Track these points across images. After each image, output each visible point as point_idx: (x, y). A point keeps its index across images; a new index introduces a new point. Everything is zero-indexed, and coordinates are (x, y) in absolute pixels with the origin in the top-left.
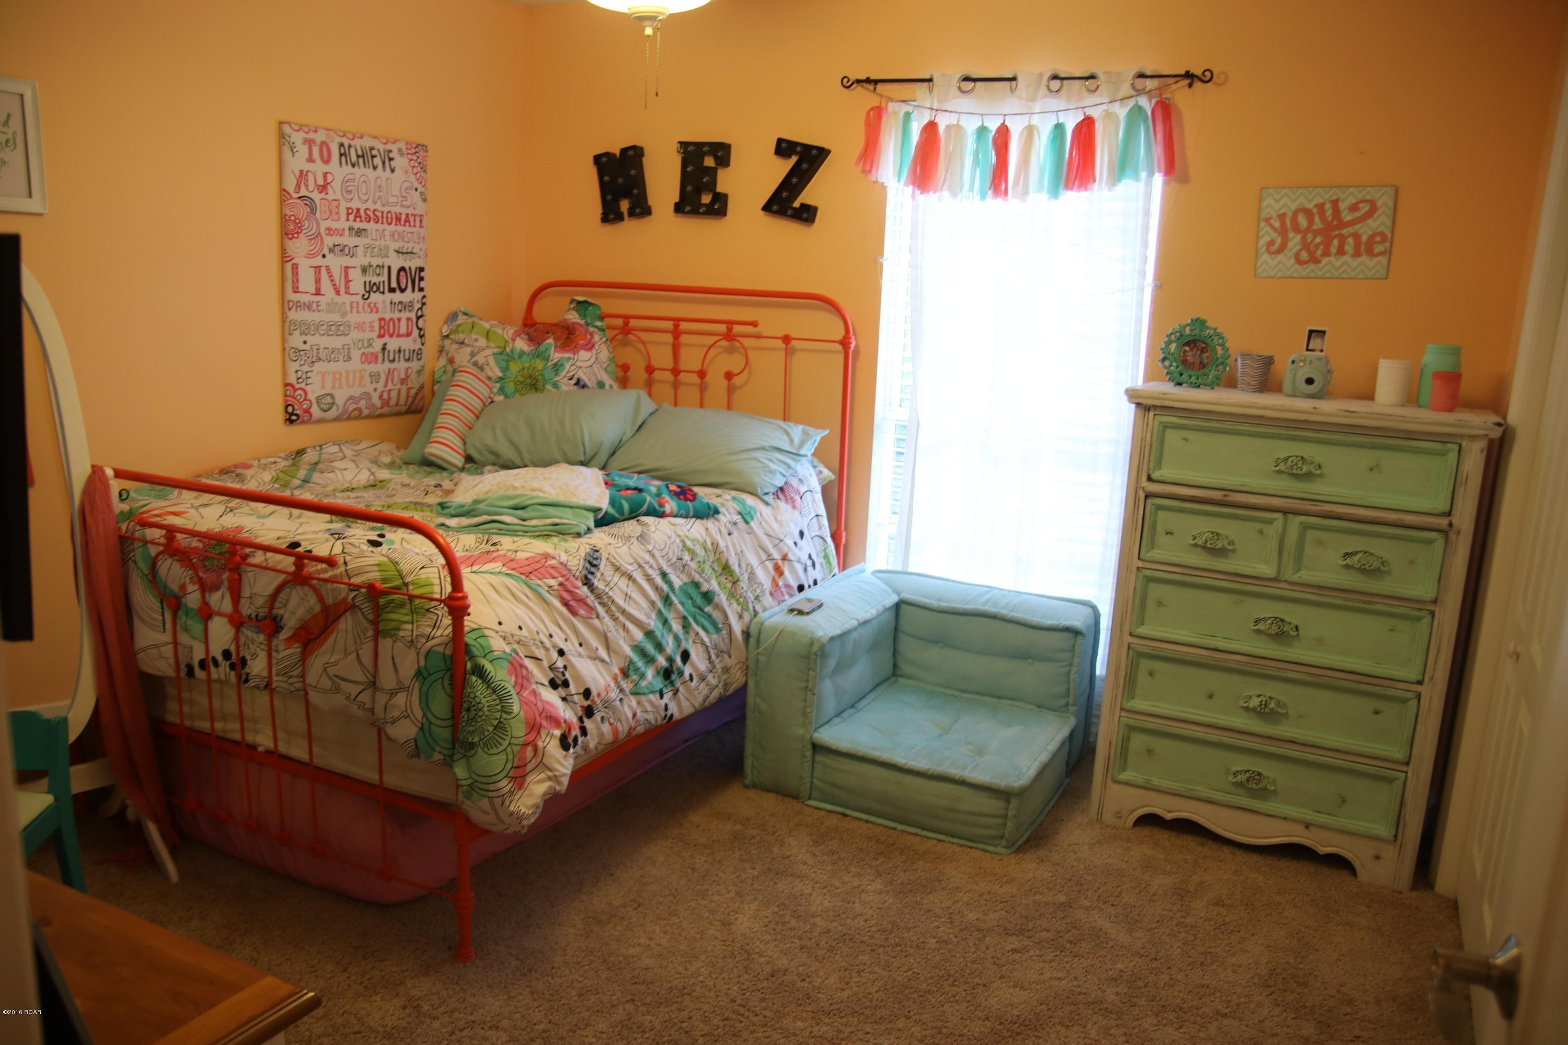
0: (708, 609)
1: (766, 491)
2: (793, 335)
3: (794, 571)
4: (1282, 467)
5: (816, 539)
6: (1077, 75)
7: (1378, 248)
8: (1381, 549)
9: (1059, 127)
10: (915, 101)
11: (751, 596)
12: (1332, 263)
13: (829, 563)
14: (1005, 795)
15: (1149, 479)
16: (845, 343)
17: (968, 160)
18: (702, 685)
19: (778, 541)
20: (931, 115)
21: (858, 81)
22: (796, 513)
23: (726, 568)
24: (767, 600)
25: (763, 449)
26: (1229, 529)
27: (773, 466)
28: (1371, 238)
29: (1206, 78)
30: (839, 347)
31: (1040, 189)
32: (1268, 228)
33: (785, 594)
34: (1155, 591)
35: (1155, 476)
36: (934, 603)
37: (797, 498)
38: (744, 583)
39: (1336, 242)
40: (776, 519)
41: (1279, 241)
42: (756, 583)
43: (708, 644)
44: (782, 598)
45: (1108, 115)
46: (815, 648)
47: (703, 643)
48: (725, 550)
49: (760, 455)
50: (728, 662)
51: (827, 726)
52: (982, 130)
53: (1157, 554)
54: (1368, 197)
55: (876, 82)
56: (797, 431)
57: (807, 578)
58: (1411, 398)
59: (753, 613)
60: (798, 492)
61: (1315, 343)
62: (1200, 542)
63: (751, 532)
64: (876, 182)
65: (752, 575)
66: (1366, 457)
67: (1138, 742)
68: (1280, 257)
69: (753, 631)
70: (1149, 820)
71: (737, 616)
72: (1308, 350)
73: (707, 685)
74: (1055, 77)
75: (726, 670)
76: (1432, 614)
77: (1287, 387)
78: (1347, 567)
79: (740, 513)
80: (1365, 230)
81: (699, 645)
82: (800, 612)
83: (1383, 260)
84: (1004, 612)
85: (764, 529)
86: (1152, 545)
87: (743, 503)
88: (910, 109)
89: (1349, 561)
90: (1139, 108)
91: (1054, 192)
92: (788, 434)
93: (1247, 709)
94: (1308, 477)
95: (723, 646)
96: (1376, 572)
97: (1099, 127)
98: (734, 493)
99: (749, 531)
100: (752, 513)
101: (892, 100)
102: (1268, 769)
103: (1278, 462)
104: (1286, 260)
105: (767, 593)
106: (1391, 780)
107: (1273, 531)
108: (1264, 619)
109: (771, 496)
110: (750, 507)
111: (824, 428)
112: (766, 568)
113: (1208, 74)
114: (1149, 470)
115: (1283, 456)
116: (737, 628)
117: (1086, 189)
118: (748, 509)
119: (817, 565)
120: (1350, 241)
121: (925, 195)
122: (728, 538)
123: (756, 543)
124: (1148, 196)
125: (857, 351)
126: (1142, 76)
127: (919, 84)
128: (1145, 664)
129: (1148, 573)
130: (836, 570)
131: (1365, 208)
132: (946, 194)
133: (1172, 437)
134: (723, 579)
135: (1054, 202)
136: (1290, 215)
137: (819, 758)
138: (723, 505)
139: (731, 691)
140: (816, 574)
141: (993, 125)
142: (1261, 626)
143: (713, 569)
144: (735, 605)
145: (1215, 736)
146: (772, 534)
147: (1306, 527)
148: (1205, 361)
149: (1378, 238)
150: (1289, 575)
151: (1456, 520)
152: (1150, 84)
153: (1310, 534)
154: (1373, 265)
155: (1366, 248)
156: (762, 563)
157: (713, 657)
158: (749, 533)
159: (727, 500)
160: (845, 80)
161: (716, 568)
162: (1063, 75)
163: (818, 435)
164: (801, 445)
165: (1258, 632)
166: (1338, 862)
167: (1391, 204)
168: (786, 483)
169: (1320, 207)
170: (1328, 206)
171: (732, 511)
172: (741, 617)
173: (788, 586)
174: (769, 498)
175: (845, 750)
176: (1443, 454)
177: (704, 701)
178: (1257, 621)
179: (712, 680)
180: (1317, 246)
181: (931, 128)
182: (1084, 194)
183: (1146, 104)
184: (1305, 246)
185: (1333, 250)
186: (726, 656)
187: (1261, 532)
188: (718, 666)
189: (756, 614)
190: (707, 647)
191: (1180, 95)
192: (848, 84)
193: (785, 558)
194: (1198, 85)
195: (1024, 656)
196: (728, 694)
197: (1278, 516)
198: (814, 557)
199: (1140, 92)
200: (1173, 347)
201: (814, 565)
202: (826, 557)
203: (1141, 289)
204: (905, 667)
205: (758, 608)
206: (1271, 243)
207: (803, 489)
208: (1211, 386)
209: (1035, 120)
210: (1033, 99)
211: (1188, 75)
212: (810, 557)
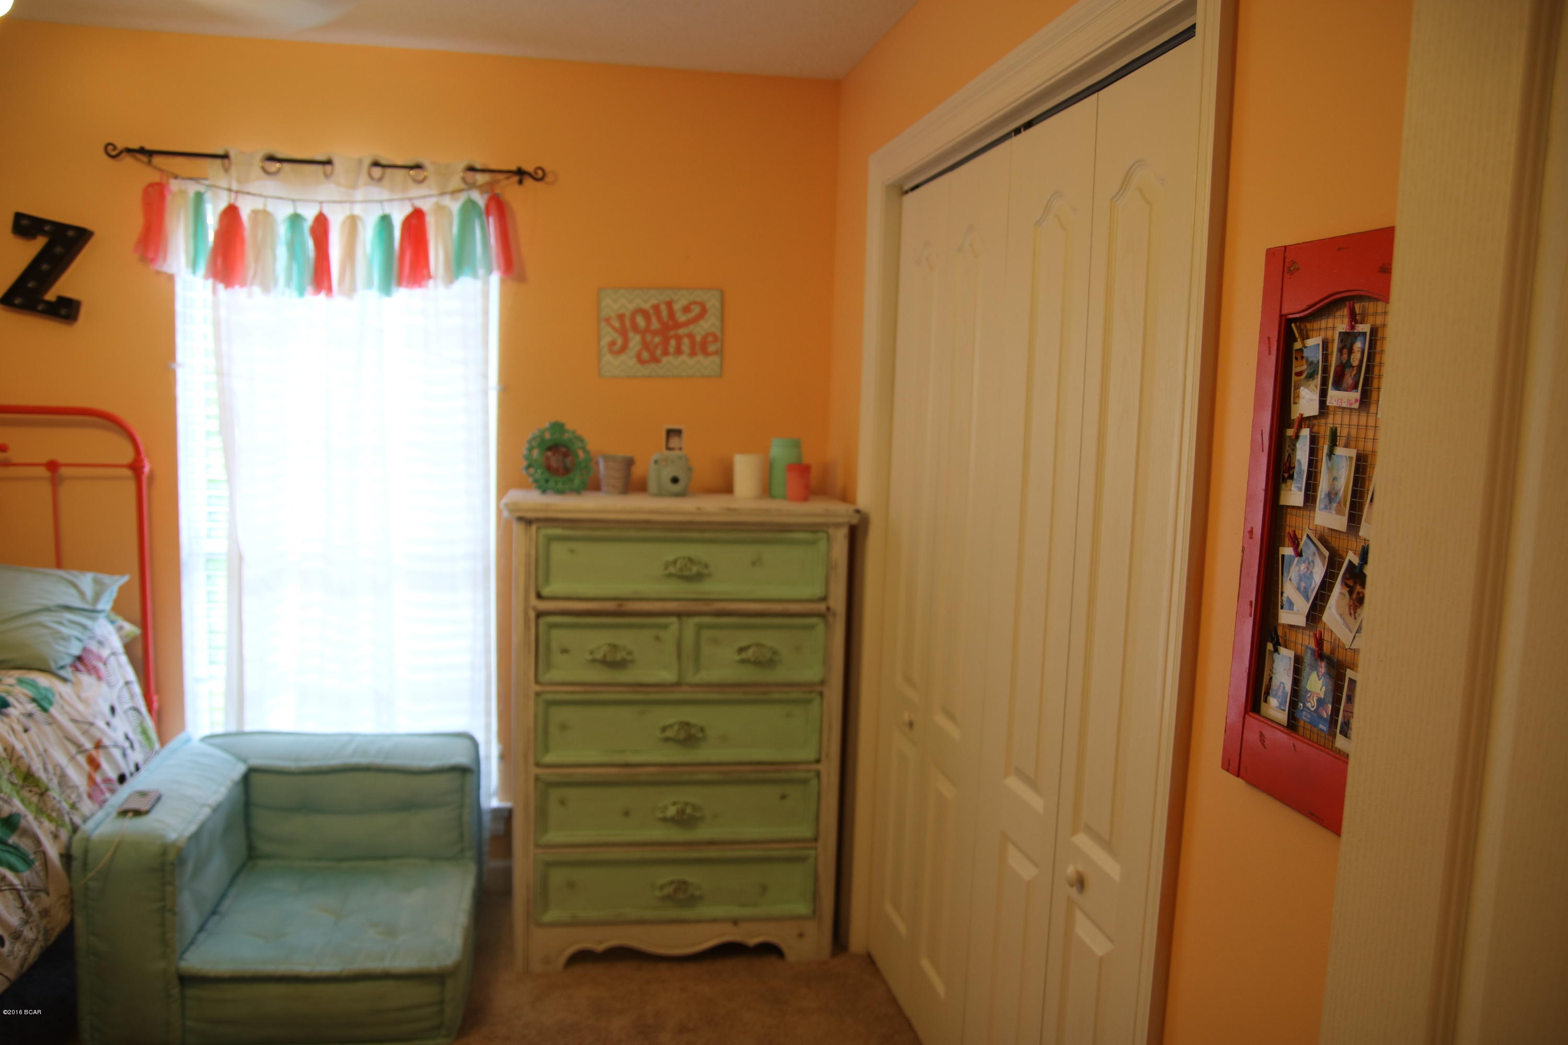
0: (13, 839)
1: (62, 663)
2: (61, 460)
3: (111, 759)
4: (672, 570)
5: (132, 713)
6: (400, 162)
7: (712, 348)
8: (771, 639)
9: (386, 220)
10: (206, 179)
11: (65, 806)
12: (671, 362)
13: (148, 738)
14: (438, 978)
15: (539, 596)
16: (136, 467)
17: (282, 252)
18: (18, 945)
19: (87, 725)
20: (230, 197)
21: (129, 151)
22: (104, 686)
23: (29, 778)
24: (87, 806)
25: (47, 609)
26: (626, 639)
27: (65, 631)
28: (705, 338)
29: (539, 176)
30: (128, 473)
31: (369, 285)
32: (609, 330)
33: (105, 790)
34: (559, 715)
35: (546, 591)
36: (291, 765)
37: (100, 665)
38: (55, 793)
39: (673, 343)
40: (79, 697)
41: (620, 341)
42: (69, 787)
43: (20, 887)
44: (102, 798)
45: (439, 208)
46: (171, 857)
47: (13, 888)
48: (23, 753)
49: (44, 618)
50: (46, 900)
51: (193, 948)
52: (296, 219)
53: (555, 675)
54: (698, 299)
55: (150, 153)
56: (86, 581)
57: (127, 764)
58: (767, 491)
59: (70, 827)
60: (100, 658)
61: (674, 442)
62: (599, 656)
63: (53, 721)
64: (158, 273)
65: (63, 778)
66: (747, 553)
67: (558, 877)
68: (623, 357)
69: (76, 851)
70: (582, 957)
71: (50, 836)
72: (668, 448)
73: (25, 942)
74: (376, 164)
75: (45, 913)
76: (821, 694)
77: (652, 485)
78: (743, 661)
79: (34, 700)
80: (700, 329)
81: (8, 893)
82: (138, 813)
83: (716, 359)
84: (379, 761)
85: (67, 713)
86: (549, 665)
87: (33, 685)
88: (202, 189)
89: (744, 656)
90: (471, 203)
91: (386, 289)
92: (75, 586)
93: (665, 820)
94: (698, 577)
95: (38, 883)
96: (769, 662)
97: (431, 222)
98: (17, 674)
99: (50, 720)
100: (50, 696)
101: (176, 177)
102: (692, 875)
103: (667, 565)
104: (628, 360)
105: (85, 796)
106: (803, 859)
107: (669, 636)
108: (671, 726)
109: (69, 670)
110: (46, 689)
111: (121, 573)
112: (78, 765)
113: (540, 173)
114: (537, 586)
115: (671, 558)
116: (53, 851)
117: (420, 286)
118: (44, 692)
119: (137, 745)
120: (686, 341)
121: (230, 290)
122: (25, 736)
123: (61, 735)
124: (486, 295)
125: (151, 477)
126: (471, 169)
127: (209, 161)
128: (555, 794)
129: (549, 697)
130: (157, 746)
131: (696, 310)
132: (256, 290)
133: (559, 551)
134: (25, 793)
135: (386, 299)
136: (628, 315)
137: (191, 992)
138: (9, 693)
139: (53, 938)
140: (136, 756)
141: (309, 214)
142: (670, 733)
143: (12, 783)
144: (47, 823)
145: (637, 854)
146: (78, 718)
147: (700, 627)
148: (569, 465)
149: (710, 339)
150: (691, 678)
151: (832, 603)
152: (481, 178)
153: (706, 634)
154: (708, 364)
155: (701, 347)
156: (72, 758)
157: (28, 902)
158: (50, 724)
159: (11, 685)
160: (110, 148)
161: (16, 781)
162: (384, 162)
163: (115, 584)
164: (97, 597)
165: (667, 740)
166: (770, 950)
167: (718, 305)
168: (85, 649)
169: (656, 308)
170: (663, 308)
171: (23, 699)
172: (56, 837)
173: (107, 780)
174: (65, 673)
175: (227, 974)
176: (813, 543)
177: (22, 966)
178: (664, 729)
179: (29, 934)
180: (656, 346)
181: (231, 215)
182: (417, 292)
183: (480, 199)
184: (646, 345)
185: (672, 349)
186: (43, 895)
187: (657, 638)
188: (35, 912)
189: (75, 829)
190: (18, 891)
191: (511, 192)
192: (113, 152)
193: (98, 745)
194: (528, 182)
195: (408, 805)
196: (50, 943)
197: (673, 620)
198: (131, 736)
199: (472, 186)
200: (536, 453)
201: (132, 746)
202: (144, 732)
203: (485, 393)
204: (263, 847)
205: (77, 820)
206: (613, 343)
207: (105, 653)
208: (578, 491)
209: (358, 210)
210: (353, 186)
211: (520, 173)
212: (127, 738)
